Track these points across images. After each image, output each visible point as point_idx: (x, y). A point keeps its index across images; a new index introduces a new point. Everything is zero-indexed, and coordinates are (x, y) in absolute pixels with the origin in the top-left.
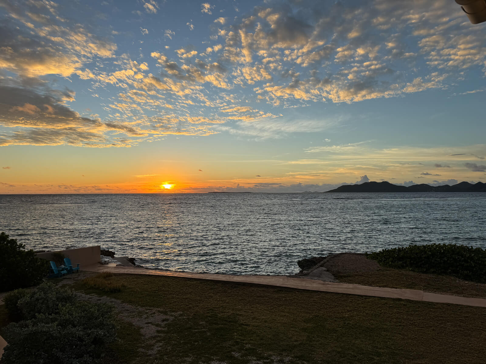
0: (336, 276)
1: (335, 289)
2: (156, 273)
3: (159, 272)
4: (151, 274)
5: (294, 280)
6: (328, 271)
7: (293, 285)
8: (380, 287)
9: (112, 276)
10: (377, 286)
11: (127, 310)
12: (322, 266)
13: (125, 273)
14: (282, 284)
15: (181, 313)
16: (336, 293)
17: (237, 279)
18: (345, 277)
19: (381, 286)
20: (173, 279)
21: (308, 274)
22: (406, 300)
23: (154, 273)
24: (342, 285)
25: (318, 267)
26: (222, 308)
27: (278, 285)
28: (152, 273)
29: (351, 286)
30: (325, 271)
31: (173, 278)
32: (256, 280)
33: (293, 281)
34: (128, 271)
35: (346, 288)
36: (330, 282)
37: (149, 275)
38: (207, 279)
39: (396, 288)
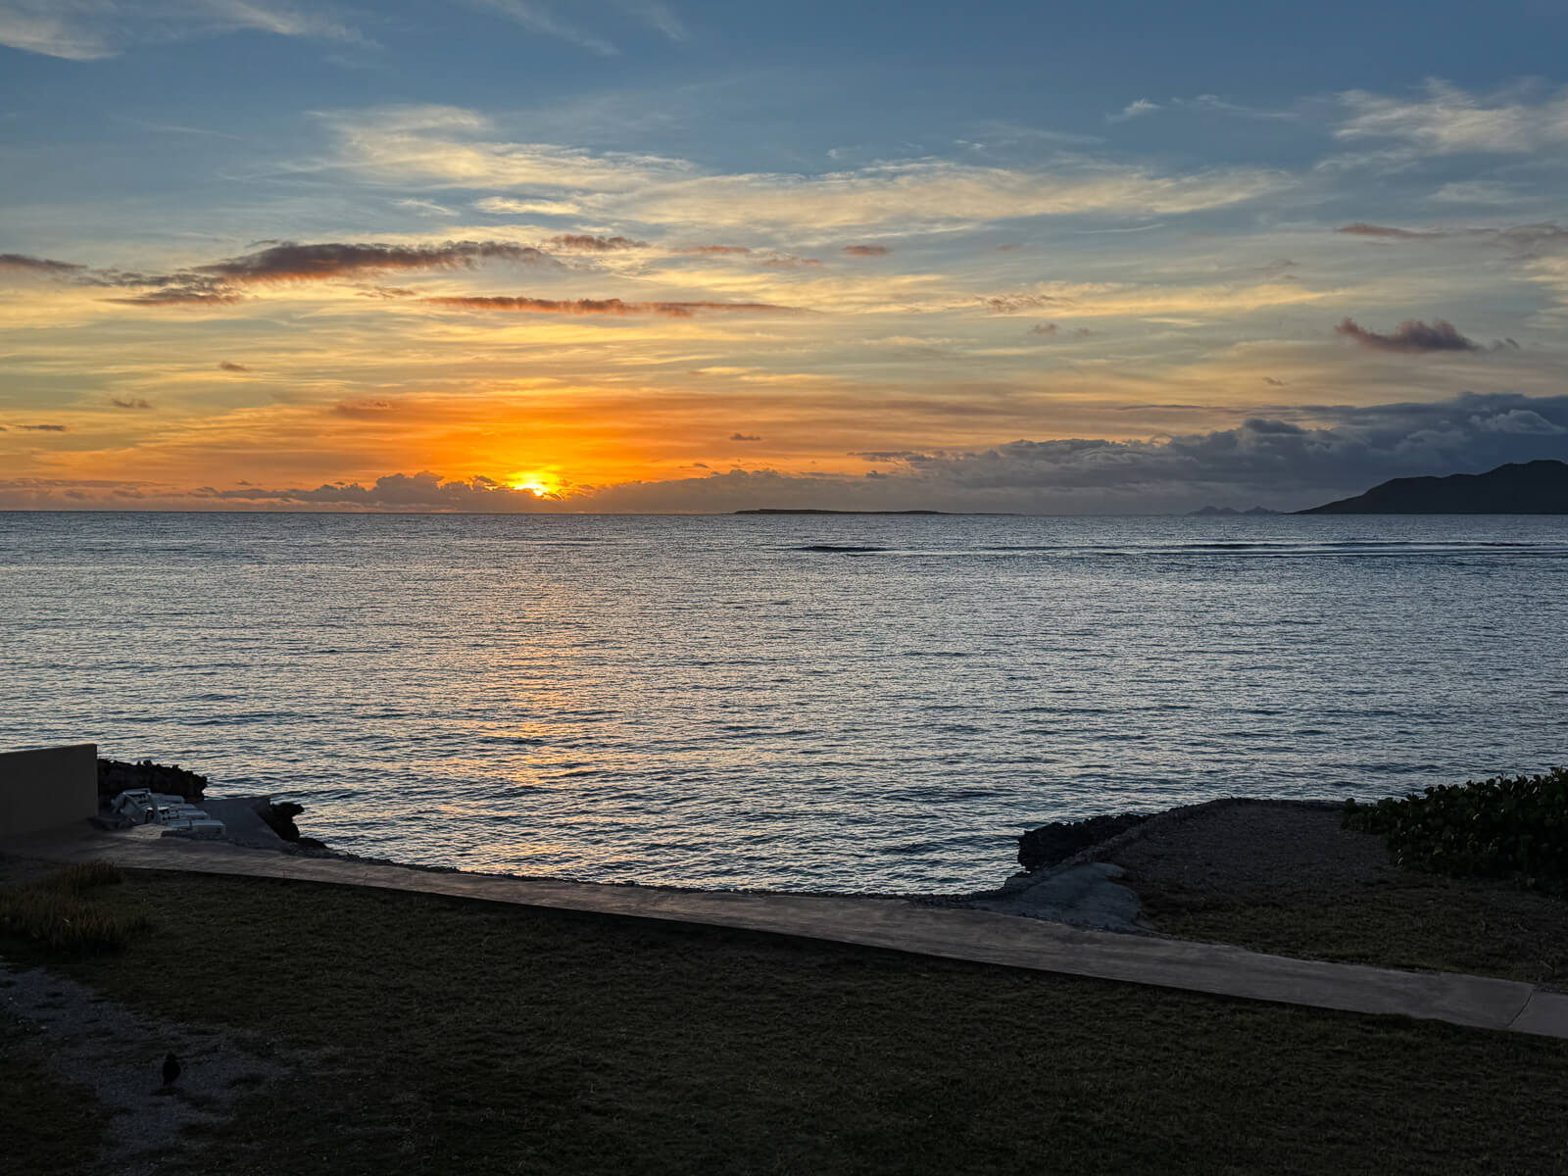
0: (1150, 906)
1: (1112, 961)
2: (322, 872)
3: (334, 870)
4: (296, 876)
5: (938, 918)
6: (1125, 880)
7: (920, 940)
8: (1333, 959)
9: (118, 881)
10: (1323, 957)
11: (107, 1033)
12: (1104, 857)
13: (187, 868)
14: (872, 935)
15: (339, 1050)
16: (1107, 981)
17: (675, 908)
18: (1193, 909)
19: (1343, 958)
20: (385, 902)
21: (1020, 892)
22: (1427, 1023)
23: (312, 873)
24: (1154, 945)
25: (1085, 863)
26: (539, 1032)
27: (850, 938)
28: (303, 871)
29: (1195, 950)
30: (1112, 879)
31: (388, 897)
32: (762, 913)
33: (929, 920)
34: (199, 861)
35: (1168, 961)
36: (1107, 928)
37: (286, 882)
38: (537, 903)
39: (1410, 968)
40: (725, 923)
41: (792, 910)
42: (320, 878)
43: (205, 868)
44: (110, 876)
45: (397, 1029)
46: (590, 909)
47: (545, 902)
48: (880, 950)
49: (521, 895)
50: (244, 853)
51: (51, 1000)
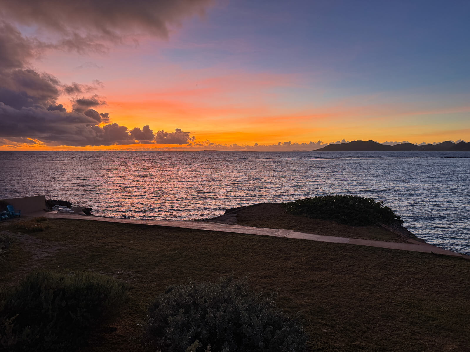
18: (245, 221)
25: (230, 214)
40: (159, 225)
41: (172, 223)
42: (85, 219)
43: (64, 218)
44: (45, 219)
45: (90, 242)
46: (134, 223)
47: (126, 222)
48: (185, 228)
49: (122, 221)
50: (72, 215)
51: (27, 239)
